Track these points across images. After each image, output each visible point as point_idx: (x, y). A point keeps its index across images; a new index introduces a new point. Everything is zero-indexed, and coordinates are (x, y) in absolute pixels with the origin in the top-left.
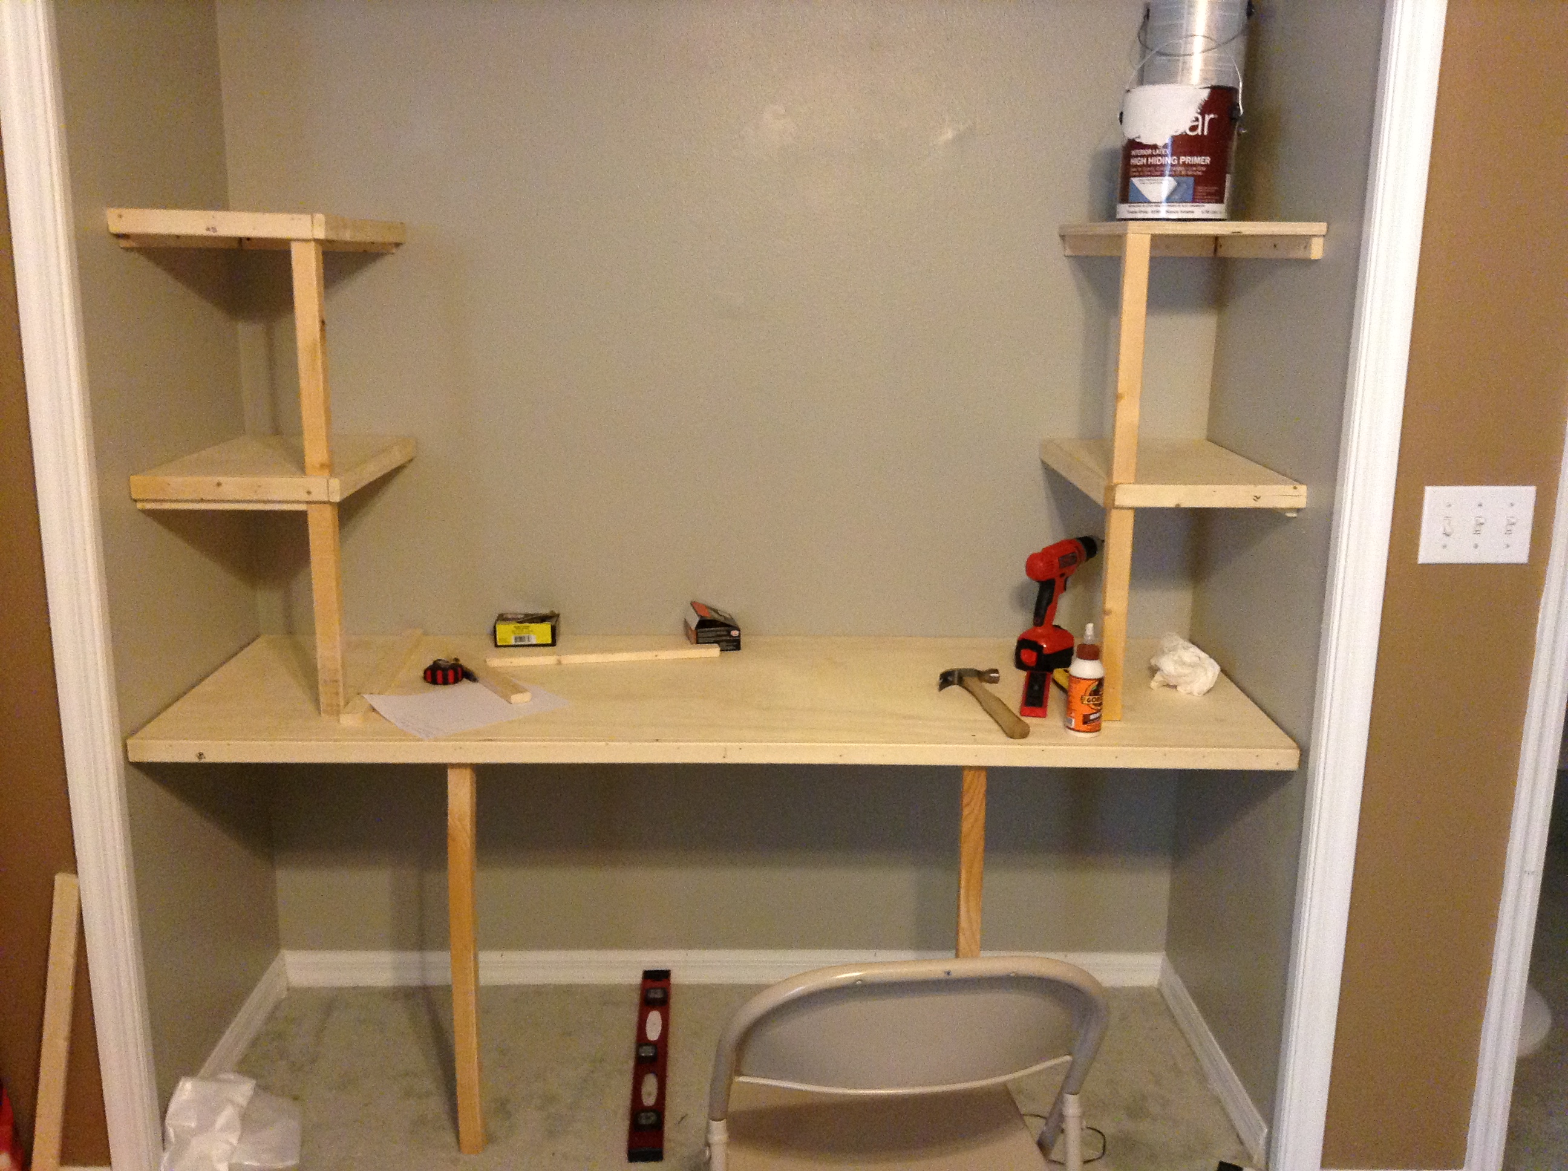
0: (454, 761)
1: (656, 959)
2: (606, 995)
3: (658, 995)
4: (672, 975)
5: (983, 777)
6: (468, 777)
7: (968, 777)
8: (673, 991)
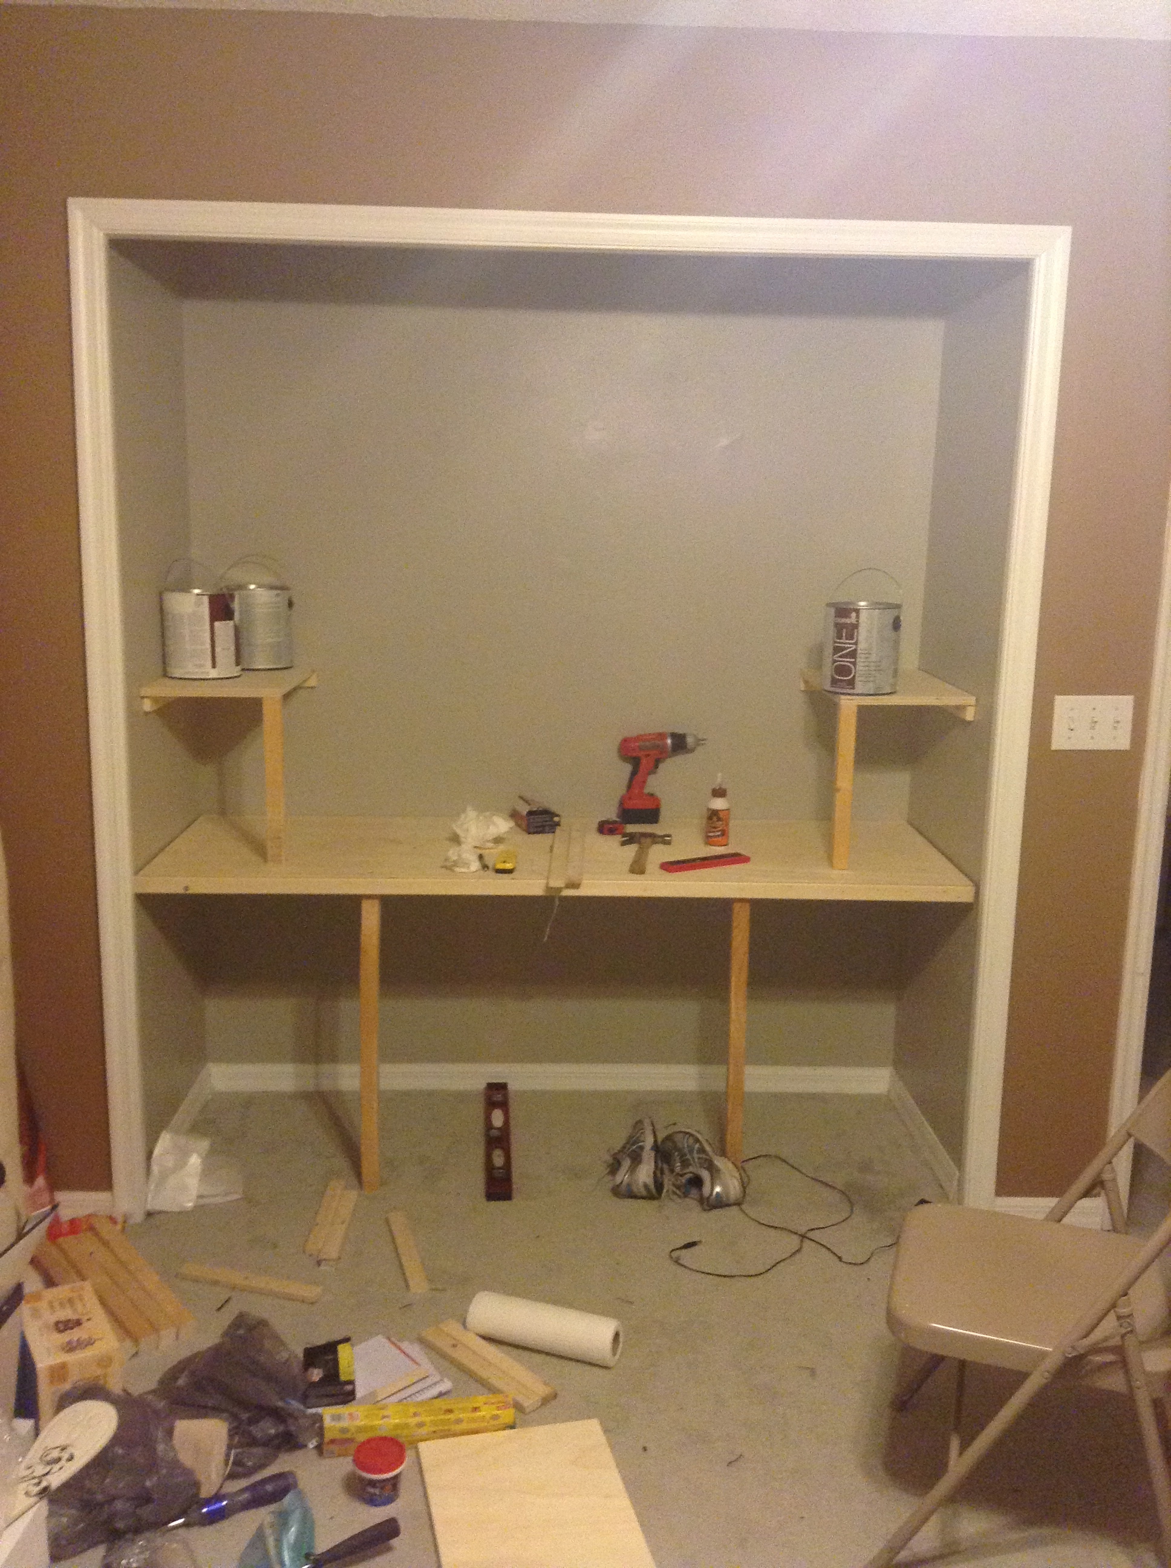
0: (368, 892)
1: (496, 1072)
2: (461, 1097)
3: (498, 1097)
4: (509, 1087)
5: (747, 907)
6: (377, 905)
7: (737, 907)
8: (511, 1095)
